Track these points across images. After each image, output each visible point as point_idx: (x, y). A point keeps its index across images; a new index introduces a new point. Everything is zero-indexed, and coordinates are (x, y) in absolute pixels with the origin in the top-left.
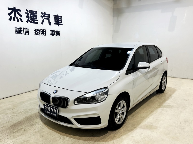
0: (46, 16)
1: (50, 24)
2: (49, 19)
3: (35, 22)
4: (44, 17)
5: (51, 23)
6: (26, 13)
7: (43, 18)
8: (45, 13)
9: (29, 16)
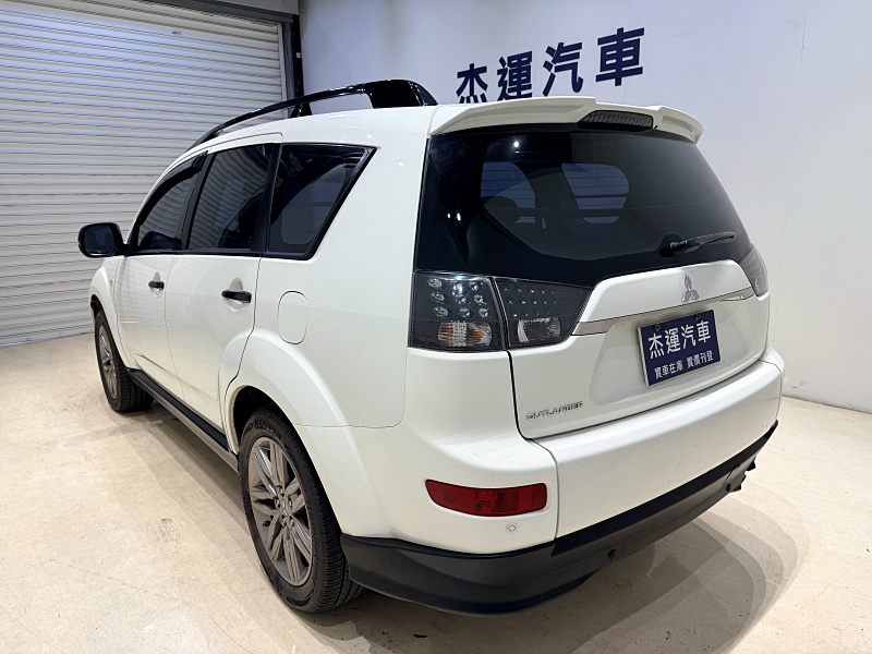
0: (564, 56)
1: (577, 85)
2: (574, 67)
3: (523, 93)
4: (558, 64)
5: (581, 80)
6: (499, 72)
7: (553, 70)
8: (561, 45)
9: (507, 78)
